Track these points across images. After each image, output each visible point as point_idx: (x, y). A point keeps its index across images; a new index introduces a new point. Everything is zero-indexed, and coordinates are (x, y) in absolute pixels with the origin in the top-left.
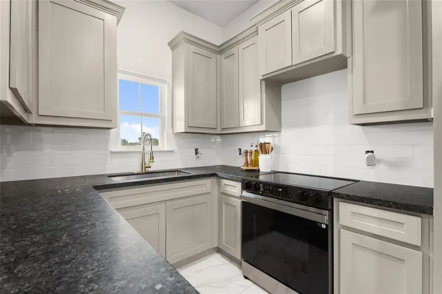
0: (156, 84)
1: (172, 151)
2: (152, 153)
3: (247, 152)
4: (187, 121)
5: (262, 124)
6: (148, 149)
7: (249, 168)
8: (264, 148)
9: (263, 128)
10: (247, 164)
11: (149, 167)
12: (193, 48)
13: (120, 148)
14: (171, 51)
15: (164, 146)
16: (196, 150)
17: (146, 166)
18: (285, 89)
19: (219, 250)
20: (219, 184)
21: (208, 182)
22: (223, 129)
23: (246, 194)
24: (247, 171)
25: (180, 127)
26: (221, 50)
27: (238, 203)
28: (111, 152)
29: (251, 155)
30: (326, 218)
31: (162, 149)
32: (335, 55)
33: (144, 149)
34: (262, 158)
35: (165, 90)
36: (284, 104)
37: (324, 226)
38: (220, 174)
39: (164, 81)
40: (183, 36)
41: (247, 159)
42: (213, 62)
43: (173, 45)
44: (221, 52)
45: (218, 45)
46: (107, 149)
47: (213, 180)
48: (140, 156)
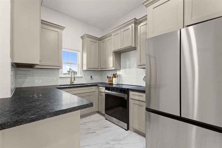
0: (76, 52)
1: (82, 77)
2: (74, 78)
3: (109, 77)
4: (87, 66)
5: (113, 67)
6: (73, 76)
7: (110, 83)
8: (115, 76)
9: (113, 69)
10: (109, 81)
11: (74, 83)
12: (89, 39)
13: (63, 76)
14: (82, 40)
15: (79, 75)
16: (91, 76)
17: (72, 82)
18: (122, 55)
19: (98, 112)
20: (98, 89)
21: (94, 87)
22: (101, 69)
23: (106, 91)
24: (109, 84)
25: (85, 68)
26: (100, 39)
27: (104, 94)
28: (60, 77)
29: (111, 78)
30: (126, 96)
31: (78, 76)
32: (132, 47)
33: (71, 76)
34: (114, 79)
35: (79, 54)
36: (122, 60)
37: (126, 99)
38: (99, 85)
39: (79, 51)
41: (109, 80)
42: (97, 44)
43: (82, 38)
44: (100, 40)
45: (99, 38)
46: (58, 76)
47: (96, 87)
48: (70, 78)
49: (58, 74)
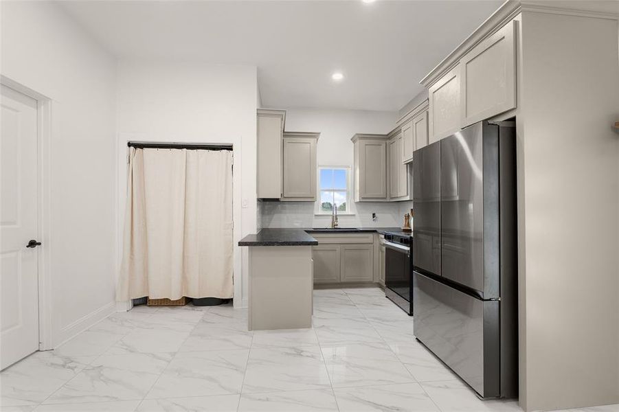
0: (343, 169)
1: (354, 215)
4: (361, 194)
5: (408, 195)
7: (406, 228)
9: (408, 198)
11: (336, 225)
12: (367, 142)
13: (320, 213)
14: (353, 144)
15: (348, 211)
16: (374, 214)
19: (380, 286)
20: (378, 238)
21: (371, 235)
22: (390, 198)
24: (404, 230)
25: (357, 198)
28: (315, 216)
31: (347, 214)
33: (333, 214)
35: (350, 171)
37: (409, 256)
39: (348, 167)
40: (357, 136)
42: (383, 147)
43: (353, 140)
44: (389, 138)
45: (386, 134)
46: (313, 213)
47: (375, 234)
48: (331, 217)
49: (313, 209)
